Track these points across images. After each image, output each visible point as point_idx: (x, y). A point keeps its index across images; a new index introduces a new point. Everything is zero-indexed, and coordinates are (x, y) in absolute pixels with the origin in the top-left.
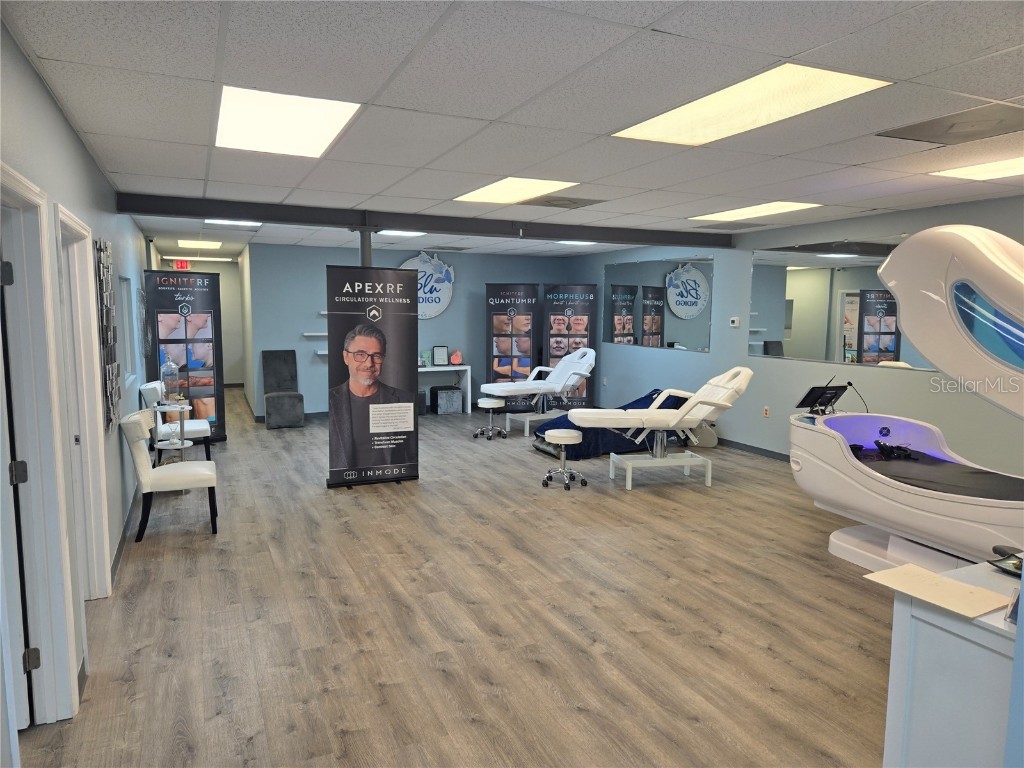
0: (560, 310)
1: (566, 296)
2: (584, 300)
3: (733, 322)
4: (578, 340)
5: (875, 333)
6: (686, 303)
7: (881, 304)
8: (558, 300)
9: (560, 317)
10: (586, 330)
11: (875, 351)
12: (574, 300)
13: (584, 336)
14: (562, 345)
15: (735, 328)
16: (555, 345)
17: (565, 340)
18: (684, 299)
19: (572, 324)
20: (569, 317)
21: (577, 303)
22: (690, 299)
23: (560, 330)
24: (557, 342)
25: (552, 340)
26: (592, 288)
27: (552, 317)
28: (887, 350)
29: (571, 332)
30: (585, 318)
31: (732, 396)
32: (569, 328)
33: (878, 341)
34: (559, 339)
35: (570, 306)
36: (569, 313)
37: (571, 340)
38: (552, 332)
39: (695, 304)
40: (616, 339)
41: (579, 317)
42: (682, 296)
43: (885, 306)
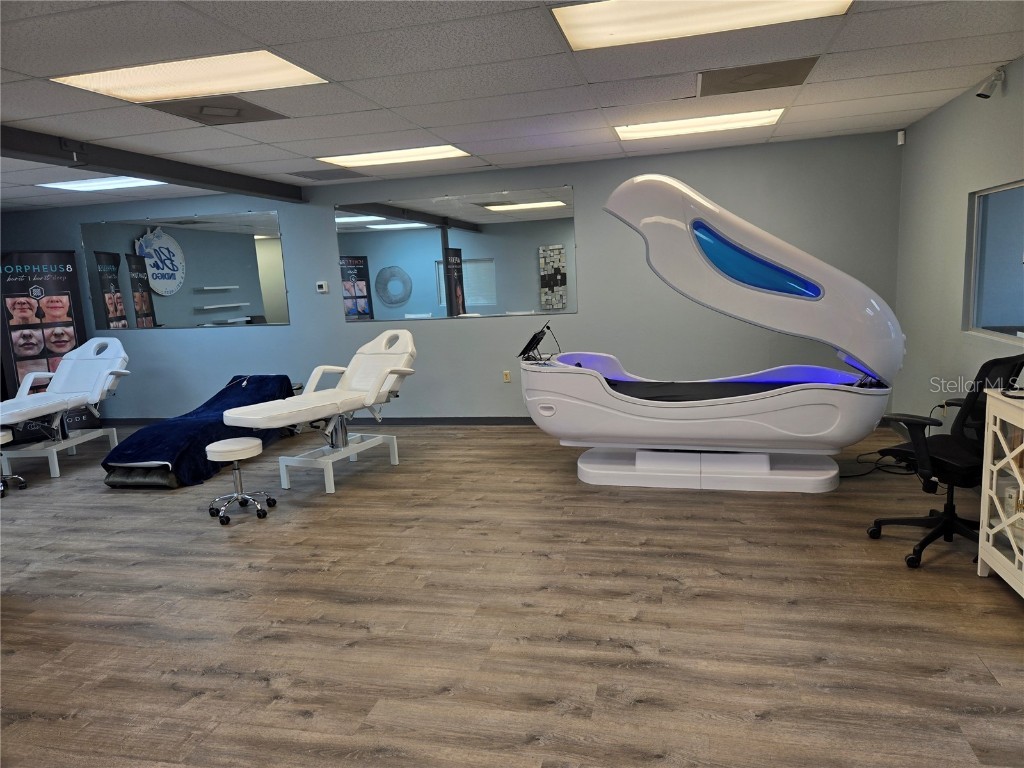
0: (23, 289)
1: (27, 268)
2: (58, 273)
3: (321, 287)
4: (58, 330)
5: (352, 298)
6: (163, 276)
7: (352, 269)
8: (14, 275)
9: (23, 300)
10: (69, 315)
11: (355, 314)
12: (40, 274)
13: (67, 324)
14: (33, 341)
15: (322, 293)
16: (22, 341)
17: (38, 333)
18: (160, 271)
19: (45, 309)
20: (37, 298)
21: (47, 278)
22: (166, 271)
23: (24, 318)
24: (24, 337)
25: (15, 335)
26: (69, 256)
27: (9, 301)
28: (365, 313)
29: (44, 321)
30: (65, 299)
31: (409, 361)
32: (40, 314)
33: (356, 304)
34: (26, 332)
35: (37, 282)
36: (37, 292)
37: (47, 331)
38: (13, 322)
39: (172, 277)
40: (112, 325)
41: (55, 298)
42: (158, 268)
43: (355, 271)
